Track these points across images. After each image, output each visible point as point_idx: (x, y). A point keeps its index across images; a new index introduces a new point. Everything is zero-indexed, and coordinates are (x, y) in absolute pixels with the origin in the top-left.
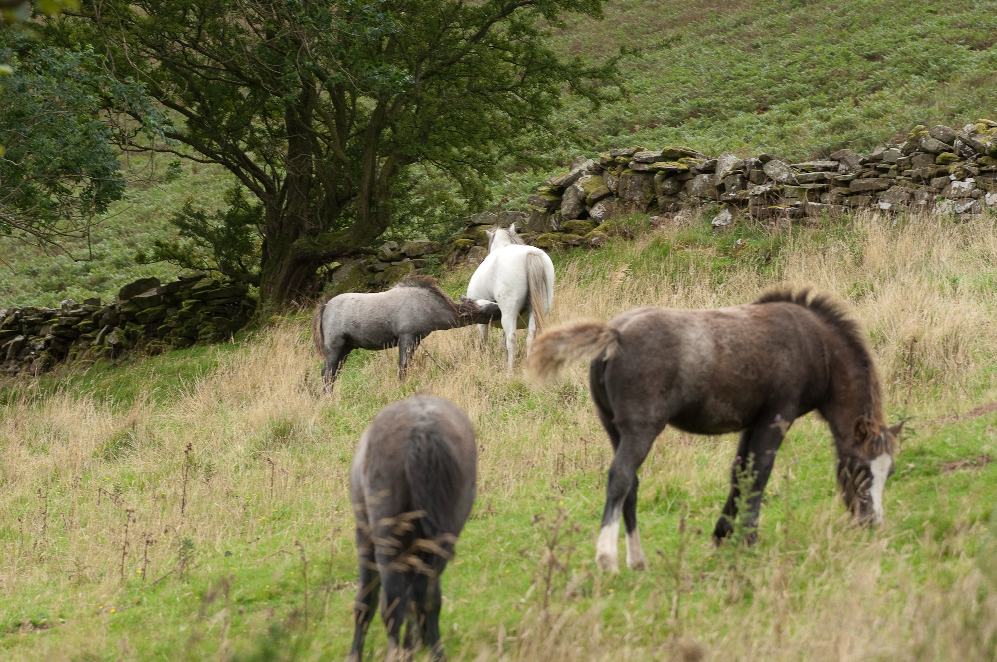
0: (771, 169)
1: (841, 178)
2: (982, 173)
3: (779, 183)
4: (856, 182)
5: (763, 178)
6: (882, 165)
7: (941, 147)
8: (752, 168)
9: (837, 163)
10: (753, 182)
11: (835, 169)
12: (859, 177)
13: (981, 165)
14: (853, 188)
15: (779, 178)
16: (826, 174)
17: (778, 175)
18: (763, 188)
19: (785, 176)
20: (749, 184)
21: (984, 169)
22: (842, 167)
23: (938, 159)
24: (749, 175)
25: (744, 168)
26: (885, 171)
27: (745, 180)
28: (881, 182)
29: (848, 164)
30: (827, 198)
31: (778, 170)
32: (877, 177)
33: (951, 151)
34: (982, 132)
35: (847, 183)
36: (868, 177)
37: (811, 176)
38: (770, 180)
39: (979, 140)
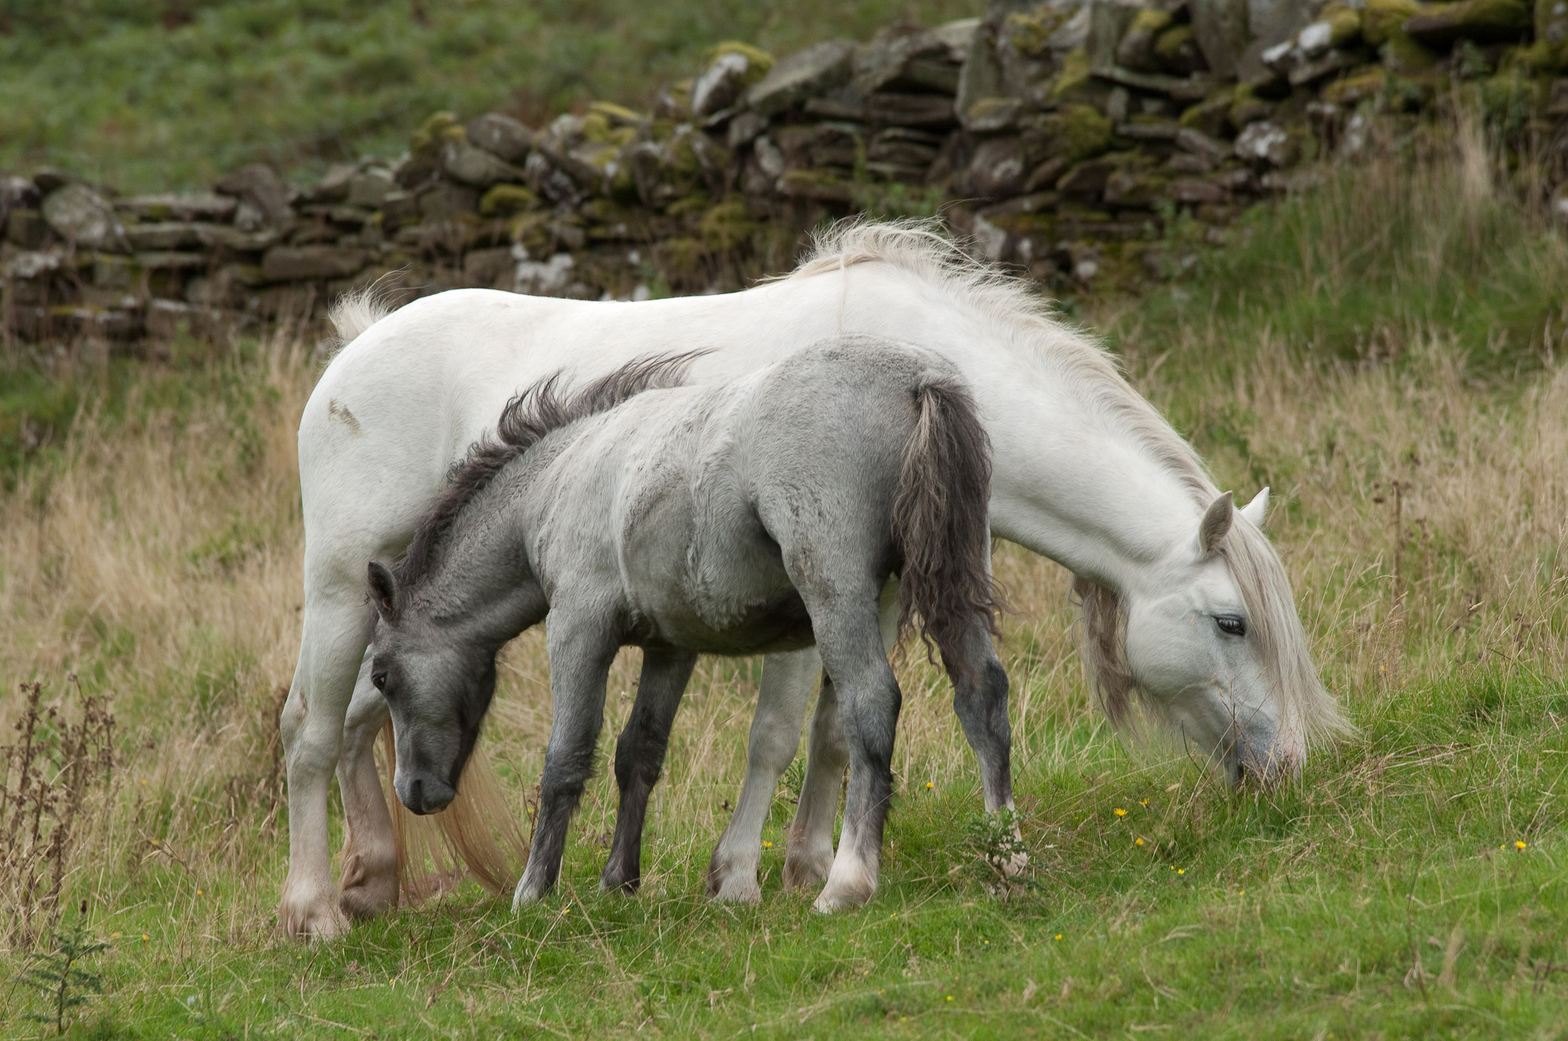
0: (62, 212)
1: (238, 239)
2: (592, 244)
3: (82, 247)
4: (279, 253)
5: (41, 234)
6: (344, 212)
7: (494, 173)
8: (16, 205)
9: (232, 202)
10: (16, 243)
11: (228, 218)
12: (286, 240)
13: (592, 222)
14: (270, 269)
15: (83, 236)
16: (203, 231)
17: (80, 226)
18: (40, 261)
19: (97, 231)
20: (7, 249)
21: (598, 232)
22: (246, 213)
23: (487, 203)
24: (6, 223)
26: (353, 227)
28: (342, 255)
29: (260, 205)
30: (203, 290)
31: (79, 215)
32: (331, 241)
33: (518, 182)
34: (596, 138)
35: (254, 256)
36: (310, 242)
37: (164, 235)
38: (59, 238)
39: (588, 157)
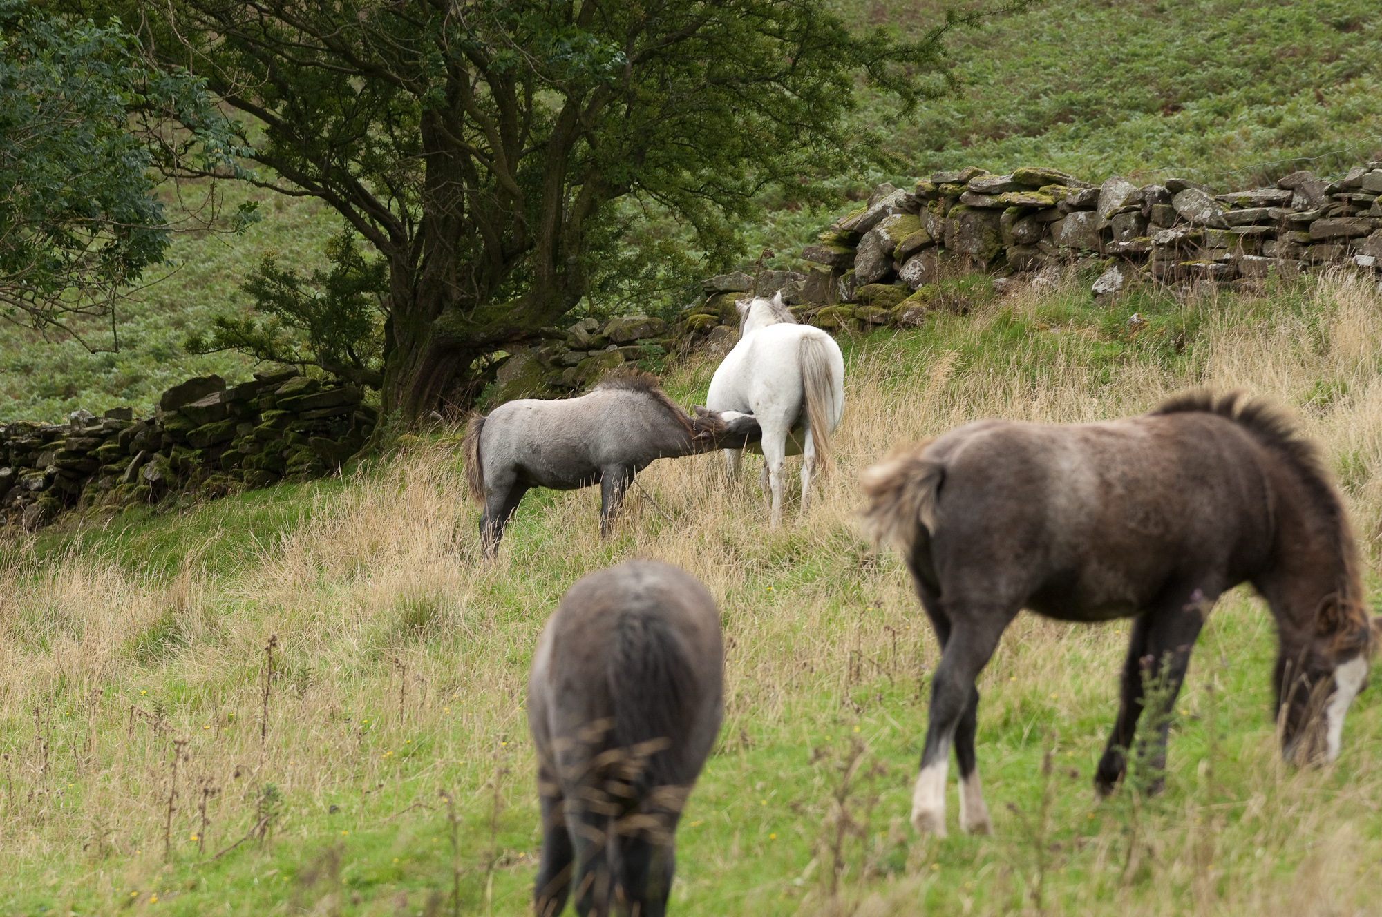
0: (1184, 204)
1: (1295, 216)
3: (1197, 225)
4: (1319, 223)
5: (1172, 218)
6: (1360, 196)
8: (1156, 201)
9: (1289, 193)
10: (1157, 224)
11: (1287, 203)
12: (1323, 215)
14: (1313, 233)
15: (1198, 217)
16: (1273, 212)
17: (1196, 212)
18: (1171, 234)
19: (1206, 214)
20: (1151, 227)
22: (1298, 199)
24: (1150, 212)
25: (1143, 202)
26: (1366, 205)
27: (1144, 222)
28: (1359, 222)
29: (1307, 195)
30: (1274, 248)
31: (1195, 205)
32: (1353, 215)
35: (1304, 225)
36: (1339, 215)
37: (1248, 215)
38: (1183, 220)
